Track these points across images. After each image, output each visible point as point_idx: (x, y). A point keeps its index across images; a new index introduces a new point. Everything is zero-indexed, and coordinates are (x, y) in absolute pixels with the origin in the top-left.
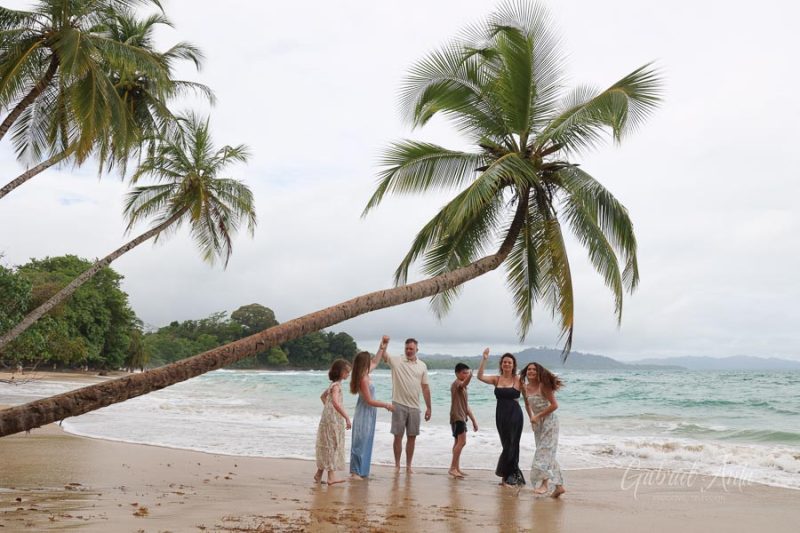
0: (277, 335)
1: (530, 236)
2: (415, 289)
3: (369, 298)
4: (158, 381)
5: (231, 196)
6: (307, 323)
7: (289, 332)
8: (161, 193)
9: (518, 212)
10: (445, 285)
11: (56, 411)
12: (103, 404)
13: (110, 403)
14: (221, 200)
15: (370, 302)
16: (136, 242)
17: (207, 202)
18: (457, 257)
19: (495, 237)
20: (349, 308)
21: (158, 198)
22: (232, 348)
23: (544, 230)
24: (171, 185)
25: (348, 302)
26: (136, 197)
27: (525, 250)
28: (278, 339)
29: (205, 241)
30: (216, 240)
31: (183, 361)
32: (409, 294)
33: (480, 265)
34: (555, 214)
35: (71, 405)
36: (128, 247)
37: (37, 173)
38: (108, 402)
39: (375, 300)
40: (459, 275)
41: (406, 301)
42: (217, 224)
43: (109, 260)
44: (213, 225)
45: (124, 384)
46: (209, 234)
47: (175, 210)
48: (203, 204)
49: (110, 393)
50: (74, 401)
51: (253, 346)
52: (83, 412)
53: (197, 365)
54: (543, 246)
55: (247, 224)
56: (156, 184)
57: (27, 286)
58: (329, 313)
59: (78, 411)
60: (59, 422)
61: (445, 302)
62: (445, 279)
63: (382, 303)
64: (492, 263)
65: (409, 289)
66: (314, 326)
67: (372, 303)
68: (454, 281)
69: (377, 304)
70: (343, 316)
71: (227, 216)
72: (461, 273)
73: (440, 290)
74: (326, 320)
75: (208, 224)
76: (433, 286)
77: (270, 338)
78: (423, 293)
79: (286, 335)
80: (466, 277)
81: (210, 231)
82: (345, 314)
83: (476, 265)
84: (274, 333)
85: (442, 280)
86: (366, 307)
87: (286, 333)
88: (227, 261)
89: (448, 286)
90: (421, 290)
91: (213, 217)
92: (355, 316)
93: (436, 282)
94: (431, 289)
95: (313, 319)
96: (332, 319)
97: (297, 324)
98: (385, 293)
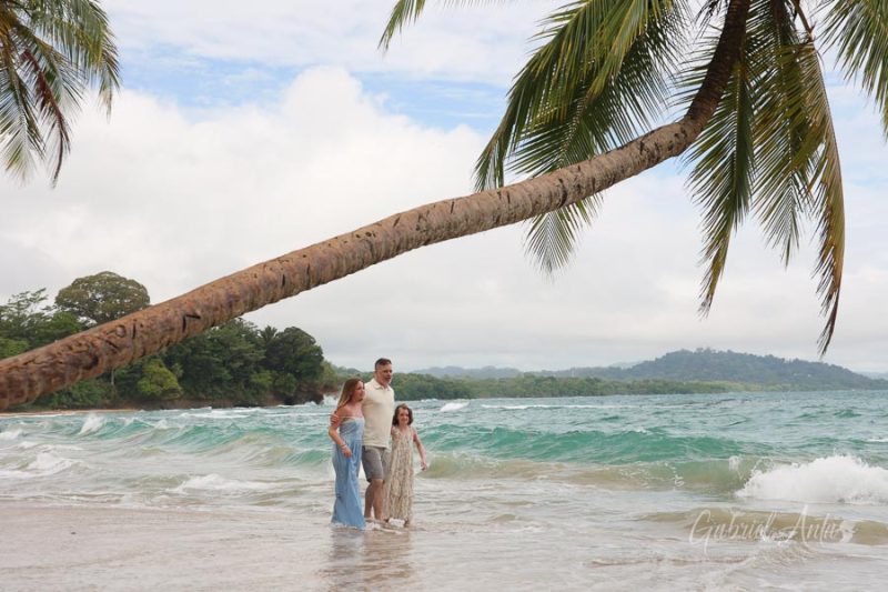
0: (229, 296)
1: (744, 82)
2: (517, 196)
3: (421, 215)
5: (59, 24)
6: (291, 269)
9: (726, 30)
10: (579, 186)
14: (38, 34)
15: (423, 224)
17: (6, 37)
19: (669, 82)
20: (380, 238)
22: (130, 327)
23: (775, 72)
25: (378, 224)
27: (734, 114)
28: (230, 305)
29: (6, 125)
30: (31, 126)
31: (22, 358)
32: (504, 208)
33: (649, 145)
34: (809, 30)
39: (435, 220)
40: (608, 167)
41: (498, 222)
42: (31, 88)
44: (23, 89)
46: (15, 112)
51: (178, 321)
53: (53, 365)
54: (771, 107)
55: (97, 85)
58: (337, 245)
61: (563, 236)
62: (579, 174)
63: (449, 227)
64: (674, 140)
65: (504, 197)
66: (307, 278)
67: (429, 227)
68: (598, 178)
69: (439, 228)
70: (368, 254)
71: (55, 71)
72: (611, 163)
73: (569, 199)
74: (334, 262)
75: (12, 88)
76: (554, 189)
77: (213, 304)
78: (534, 206)
79: (248, 298)
80: (623, 171)
81: (17, 103)
82: (372, 249)
83: (642, 145)
84: (222, 292)
85: (571, 176)
86: (415, 234)
87: (246, 293)
88: (58, 168)
89: (584, 191)
90: (528, 199)
91: (23, 72)
92: (393, 256)
93: (561, 181)
94: (551, 197)
95: (305, 261)
96: (344, 262)
97: (269, 272)
98: (452, 204)
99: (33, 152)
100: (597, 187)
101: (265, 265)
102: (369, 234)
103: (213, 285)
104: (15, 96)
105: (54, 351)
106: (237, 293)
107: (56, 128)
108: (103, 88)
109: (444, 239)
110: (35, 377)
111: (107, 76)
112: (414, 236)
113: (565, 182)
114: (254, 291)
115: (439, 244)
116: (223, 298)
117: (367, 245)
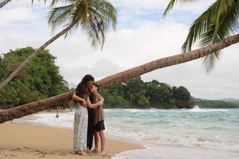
0: (109, 81)
2: (185, 56)
3: (158, 61)
4: (53, 103)
5: (102, 9)
6: (124, 75)
7: (115, 79)
8: (66, 10)
10: (204, 53)
11: (9, 116)
12: (29, 113)
13: (32, 113)
14: (98, 12)
15: (159, 63)
16: (55, 38)
17: (90, 13)
18: (219, 37)
20: (147, 67)
21: (65, 13)
24: (71, 5)
25: (147, 64)
26: (54, 13)
28: (109, 83)
29: (91, 35)
30: (97, 36)
32: (182, 59)
33: (226, 41)
35: (15, 114)
36: (51, 41)
37: (5, 4)
38: (30, 112)
39: (162, 62)
40: (213, 47)
41: (180, 62)
43: (42, 48)
44: (95, 26)
45: (37, 104)
46: (93, 32)
47: (74, 19)
48: (88, 15)
49: (31, 108)
50: (16, 111)
52: (20, 117)
55: (112, 24)
56: (64, 5)
57: (6, 64)
59: (18, 116)
60: (11, 121)
62: (204, 50)
63: (166, 64)
64: (234, 39)
65: (182, 56)
66: (128, 77)
67: (160, 64)
68: (210, 50)
69: (163, 64)
70: (144, 71)
71: (103, 21)
72: (215, 46)
73: (201, 56)
74: (135, 73)
75: (92, 26)
76: (196, 54)
77: (105, 83)
78: (191, 58)
79: (113, 81)
80: (218, 48)
81: (93, 30)
82: (145, 70)
83: (224, 41)
84: (107, 80)
85: (202, 50)
86: (157, 66)
87: (113, 80)
88: (103, 46)
89: (206, 54)
90: (189, 56)
91: (95, 22)
92: (151, 71)
93: (199, 51)
94: (196, 56)
95: (128, 73)
96: (137, 73)
97: (119, 76)
98: (167, 58)
99: (98, 42)
100: (210, 52)
101: (118, 74)
102: (144, 66)
103: (106, 78)
104: (93, 28)
105: (70, 93)
106: (111, 80)
107: (102, 36)
108: (113, 25)
109: (165, 67)
110: (66, 98)
111: (114, 22)
112: (156, 66)
113: (200, 52)
114: (115, 80)
115: (164, 68)
116: (108, 81)
117: (144, 69)
